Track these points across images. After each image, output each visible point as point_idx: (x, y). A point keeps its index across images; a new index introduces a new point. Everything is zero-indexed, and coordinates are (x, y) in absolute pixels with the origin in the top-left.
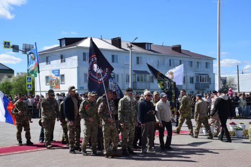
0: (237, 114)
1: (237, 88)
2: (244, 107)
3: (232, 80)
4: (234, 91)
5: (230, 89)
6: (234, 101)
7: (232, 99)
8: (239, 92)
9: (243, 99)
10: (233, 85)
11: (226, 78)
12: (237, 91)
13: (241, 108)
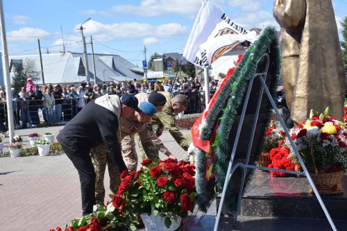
0: (42, 120)
1: (41, 77)
2: (52, 107)
3: (31, 64)
4: (35, 82)
5: (29, 79)
6: (36, 98)
7: (32, 96)
8: (44, 84)
9: (50, 94)
10: (32, 72)
11: (21, 60)
12: (40, 82)
13: (47, 109)
